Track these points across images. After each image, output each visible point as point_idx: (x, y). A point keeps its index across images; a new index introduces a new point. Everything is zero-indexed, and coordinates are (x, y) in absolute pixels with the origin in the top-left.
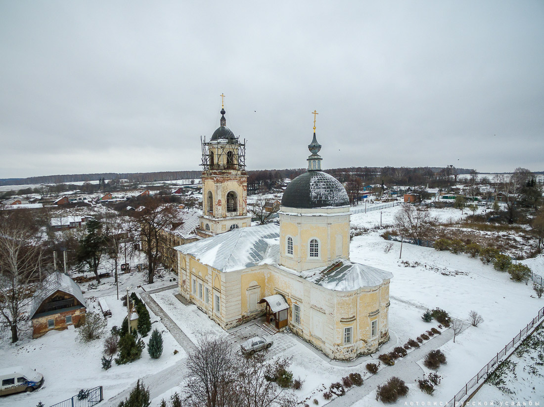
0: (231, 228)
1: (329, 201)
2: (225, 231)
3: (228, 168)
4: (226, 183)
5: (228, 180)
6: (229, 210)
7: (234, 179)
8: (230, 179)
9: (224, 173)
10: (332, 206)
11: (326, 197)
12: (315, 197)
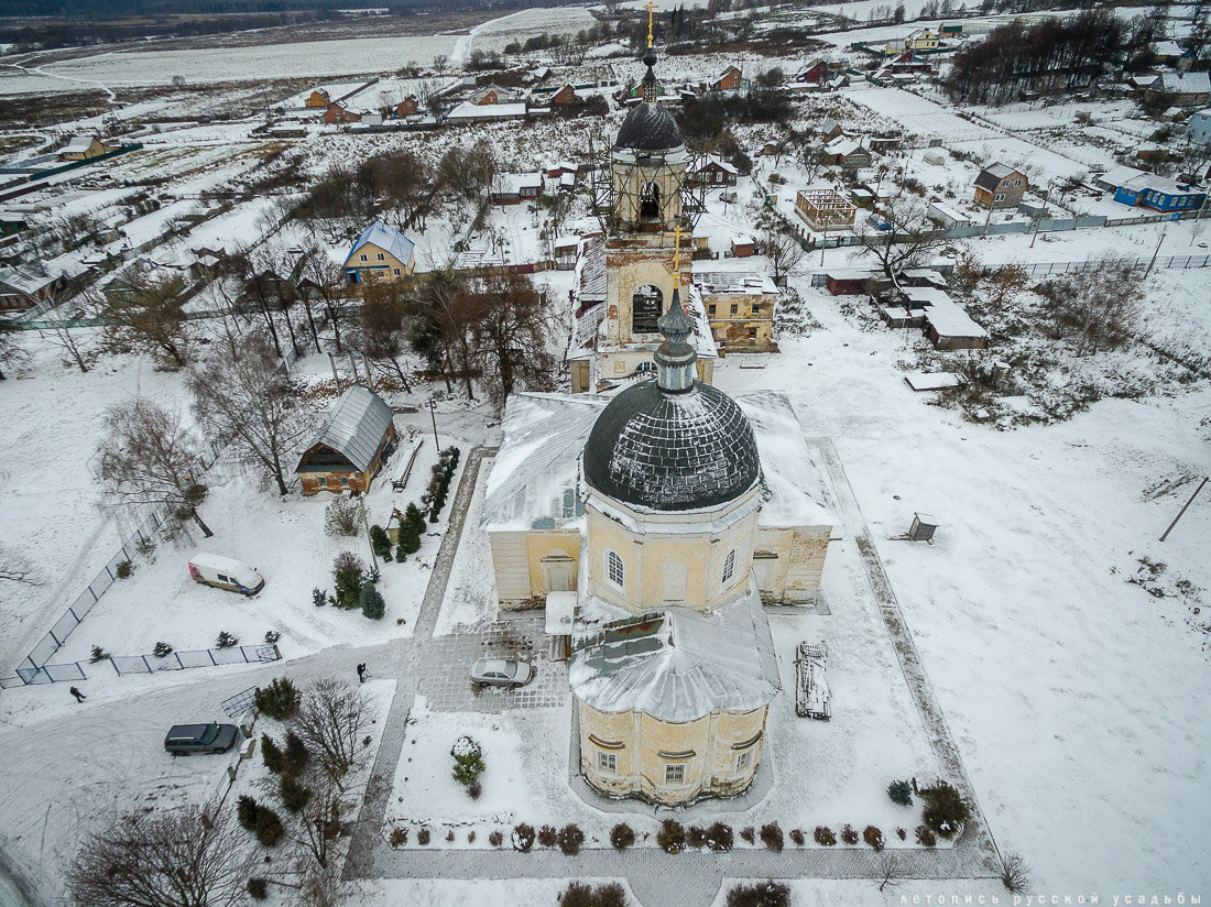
0: (639, 368)
1: (645, 493)
2: (623, 375)
3: (642, 229)
4: (631, 267)
5: (636, 260)
6: (638, 328)
7: (654, 258)
8: (644, 258)
9: (625, 244)
10: (650, 506)
11: (640, 485)
12: (617, 476)
